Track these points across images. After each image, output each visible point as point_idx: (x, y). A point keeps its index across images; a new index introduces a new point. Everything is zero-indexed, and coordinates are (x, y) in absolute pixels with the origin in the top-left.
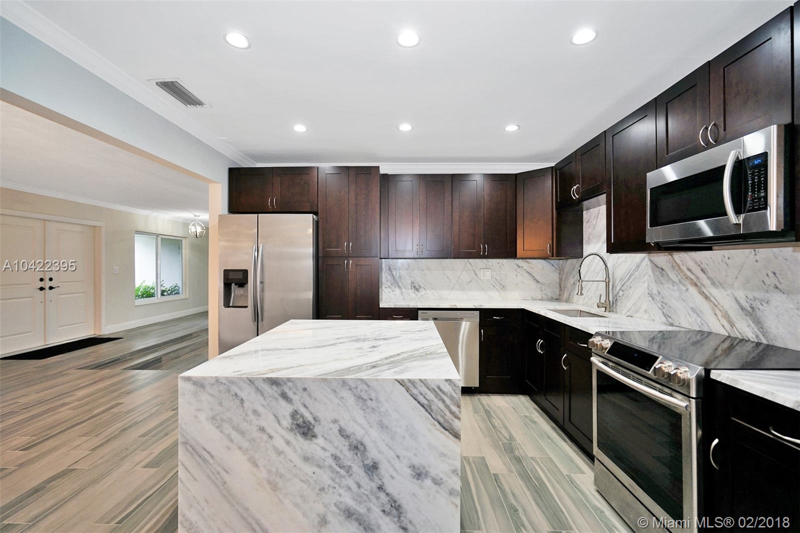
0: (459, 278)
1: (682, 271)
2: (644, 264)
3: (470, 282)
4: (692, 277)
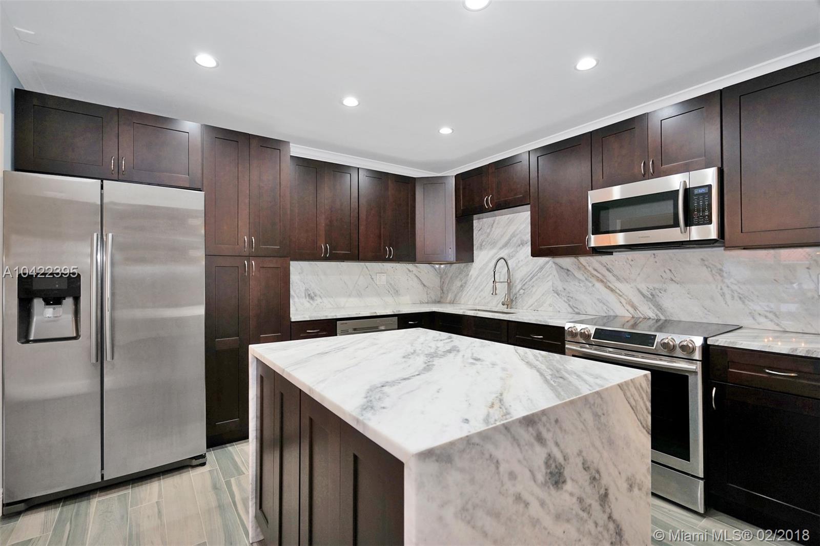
0: (356, 283)
1: (588, 271)
2: (548, 266)
3: (367, 287)
4: (598, 275)
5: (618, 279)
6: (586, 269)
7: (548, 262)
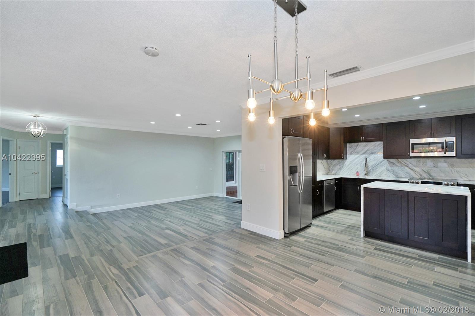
1: (402, 163)
2: (384, 161)
4: (406, 165)
5: (415, 166)
6: (401, 162)
7: (384, 160)
